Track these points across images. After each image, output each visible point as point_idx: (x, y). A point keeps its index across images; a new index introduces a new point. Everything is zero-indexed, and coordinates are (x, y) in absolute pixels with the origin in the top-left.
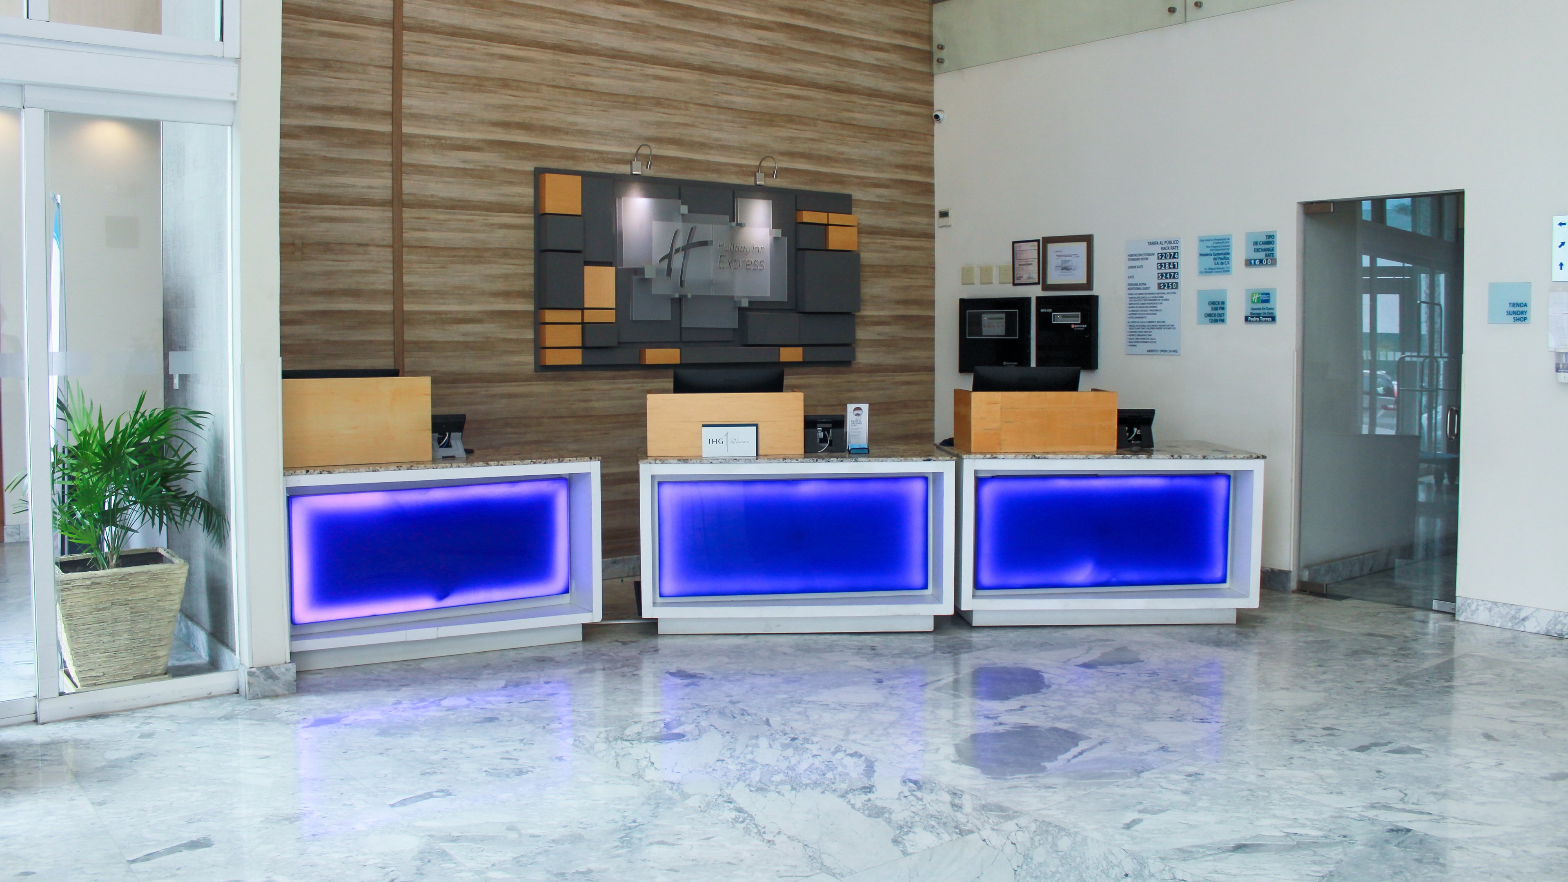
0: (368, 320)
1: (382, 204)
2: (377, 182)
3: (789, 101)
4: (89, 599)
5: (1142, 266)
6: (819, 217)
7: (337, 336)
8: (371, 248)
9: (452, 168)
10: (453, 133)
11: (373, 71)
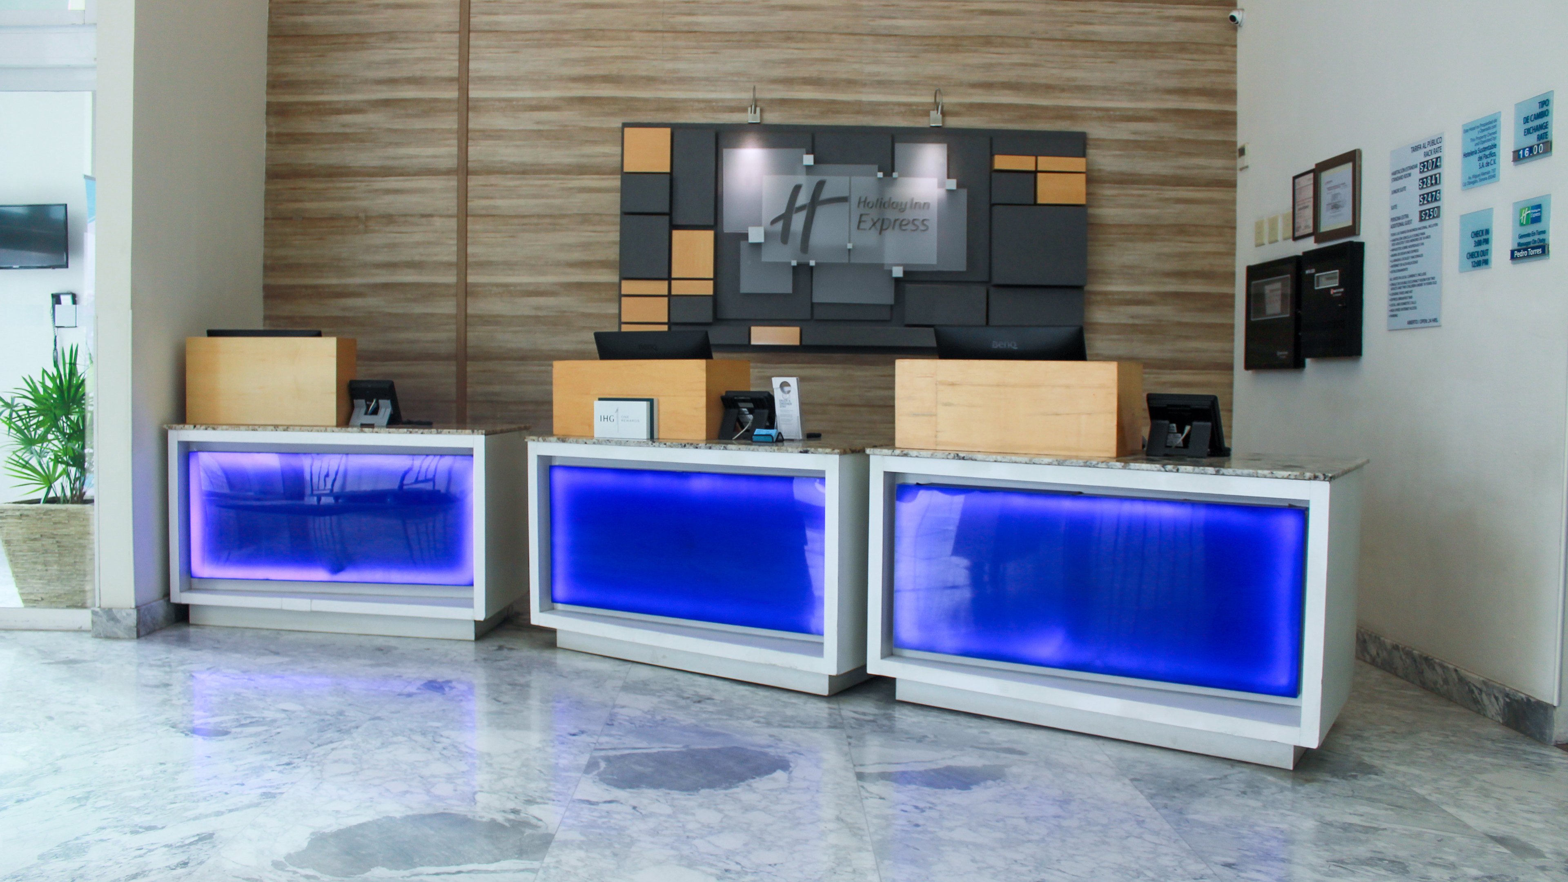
0: (429, 292)
1: (448, 172)
2: (442, 151)
3: (985, 19)
4: (22, 528)
5: (1404, 189)
6: (1025, 163)
7: (399, 308)
8: (436, 219)
9: (526, 130)
10: (526, 93)
11: (439, 37)
